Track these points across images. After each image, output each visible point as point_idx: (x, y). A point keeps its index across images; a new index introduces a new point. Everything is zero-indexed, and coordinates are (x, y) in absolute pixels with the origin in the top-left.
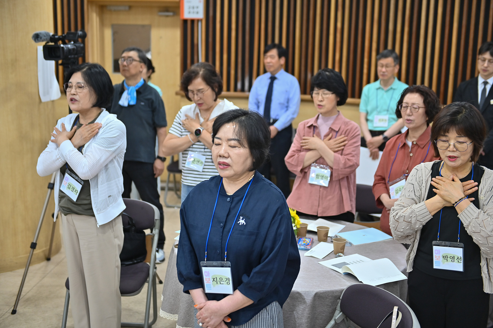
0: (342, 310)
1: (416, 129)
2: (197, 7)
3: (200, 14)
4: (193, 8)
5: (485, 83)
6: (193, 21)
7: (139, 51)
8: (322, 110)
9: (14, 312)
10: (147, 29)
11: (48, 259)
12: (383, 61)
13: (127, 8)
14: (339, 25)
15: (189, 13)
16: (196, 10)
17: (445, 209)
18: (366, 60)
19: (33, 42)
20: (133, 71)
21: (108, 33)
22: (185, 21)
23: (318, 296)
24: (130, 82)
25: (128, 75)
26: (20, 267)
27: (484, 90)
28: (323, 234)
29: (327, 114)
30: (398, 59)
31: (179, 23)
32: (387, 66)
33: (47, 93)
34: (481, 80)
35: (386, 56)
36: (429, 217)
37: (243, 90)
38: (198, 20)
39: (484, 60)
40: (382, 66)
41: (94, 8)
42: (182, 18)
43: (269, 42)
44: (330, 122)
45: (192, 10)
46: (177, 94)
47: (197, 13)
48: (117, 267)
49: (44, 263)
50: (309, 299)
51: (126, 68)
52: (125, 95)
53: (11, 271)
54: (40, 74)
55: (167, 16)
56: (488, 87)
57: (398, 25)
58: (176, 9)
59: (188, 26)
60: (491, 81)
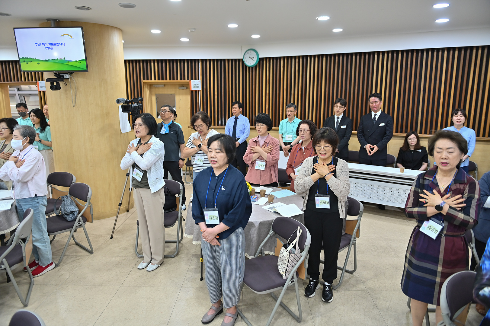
0: (273, 230)
1: (306, 141)
2: (198, 85)
3: (200, 88)
4: (196, 85)
5: (338, 118)
6: (196, 91)
7: (169, 106)
8: (261, 134)
9: (112, 238)
10: (173, 96)
11: (128, 211)
12: (289, 109)
13: (163, 86)
14: (267, 92)
16: (197, 86)
17: (320, 179)
18: (281, 108)
19: (117, 104)
20: (167, 117)
21: (154, 98)
22: (192, 91)
23: (261, 224)
24: (165, 122)
25: (164, 118)
26: (114, 215)
27: (338, 121)
28: (263, 193)
29: (263, 135)
31: (189, 93)
32: (291, 111)
33: (124, 128)
34: (336, 117)
35: (290, 107)
36: (313, 183)
37: (222, 125)
39: (337, 107)
40: (289, 111)
41: (147, 86)
42: (190, 90)
43: (234, 101)
44: (264, 139)
45: (195, 86)
46: (189, 127)
47: (198, 87)
48: (162, 213)
49: (126, 213)
50: (257, 225)
51: (163, 115)
52: (163, 128)
53: (109, 217)
54: (120, 120)
55: (183, 89)
56: (339, 120)
57: (296, 91)
58: (187, 86)
59: (193, 94)
60: (341, 117)
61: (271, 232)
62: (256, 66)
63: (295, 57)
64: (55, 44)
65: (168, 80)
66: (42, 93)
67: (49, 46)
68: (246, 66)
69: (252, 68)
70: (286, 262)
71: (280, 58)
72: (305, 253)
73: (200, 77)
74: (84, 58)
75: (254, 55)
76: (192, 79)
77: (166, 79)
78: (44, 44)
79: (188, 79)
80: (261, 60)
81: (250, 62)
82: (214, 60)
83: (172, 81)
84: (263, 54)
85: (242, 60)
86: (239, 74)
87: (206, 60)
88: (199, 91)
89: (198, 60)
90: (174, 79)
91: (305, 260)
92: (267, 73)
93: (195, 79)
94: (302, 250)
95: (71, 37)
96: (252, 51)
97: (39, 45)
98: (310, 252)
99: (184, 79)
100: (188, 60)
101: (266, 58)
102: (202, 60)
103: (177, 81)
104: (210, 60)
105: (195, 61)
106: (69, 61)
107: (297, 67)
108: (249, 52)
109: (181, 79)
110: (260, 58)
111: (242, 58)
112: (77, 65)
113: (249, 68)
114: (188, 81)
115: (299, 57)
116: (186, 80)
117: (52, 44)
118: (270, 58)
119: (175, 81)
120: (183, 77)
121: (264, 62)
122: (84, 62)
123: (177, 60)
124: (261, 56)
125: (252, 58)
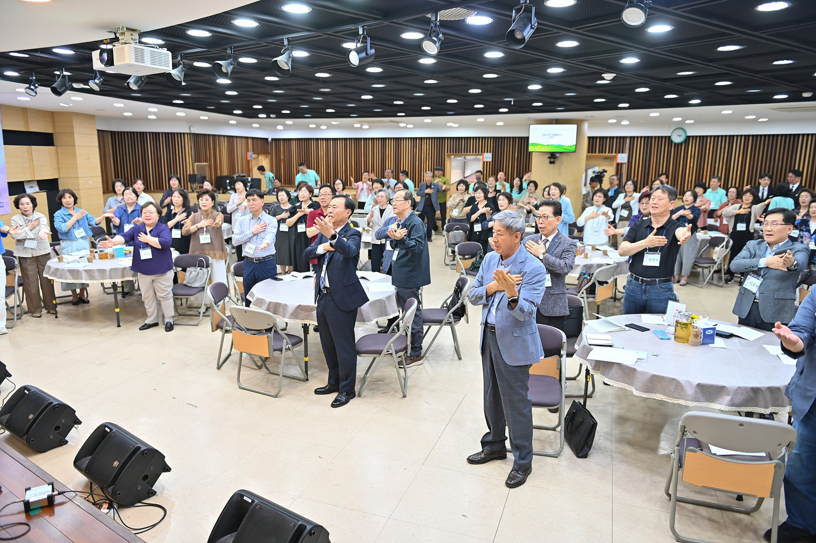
1: (733, 199)
2: (624, 158)
3: (626, 161)
6: (622, 164)
14: (692, 165)
15: (620, 160)
22: (618, 164)
23: (703, 240)
30: (720, 180)
31: (615, 165)
32: (714, 182)
34: (761, 188)
35: (714, 178)
38: (624, 163)
42: (616, 162)
43: (660, 173)
45: (622, 159)
47: (624, 160)
50: (700, 240)
57: (720, 166)
58: (615, 157)
59: (619, 166)
60: (766, 188)
61: (708, 245)
62: (681, 144)
63: (722, 136)
64: (556, 135)
65: (597, 154)
66: (485, 163)
67: (552, 136)
68: (672, 142)
69: (678, 144)
70: (718, 253)
71: (707, 136)
72: (728, 249)
73: (627, 150)
74: (575, 144)
75: (681, 132)
76: (619, 153)
77: (595, 153)
78: (548, 135)
79: (616, 153)
80: (689, 137)
81: (677, 139)
82: (641, 137)
83: (600, 154)
84: (690, 133)
85: (669, 137)
86: (664, 148)
87: (634, 137)
91: (728, 252)
92: (692, 149)
93: (622, 153)
94: (727, 248)
95: (568, 131)
96: (680, 130)
97: (545, 135)
98: (731, 249)
99: (612, 153)
100: (617, 137)
101: (693, 136)
102: (631, 137)
103: (605, 154)
104: (638, 137)
105: (624, 137)
106: (563, 146)
107: (723, 145)
108: (677, 130)
109: (609, 153)
110: (687, 136)
111: (669, 135)
112: (569, 148)
113: (675, 144)
114: (615, 154)
115: (726, 136)
117: (554, 135)
118: (697, 136)
119: (603, 154)
120: (611, 151)
121: (691, 139)
122: (575, 147)
123: (607, 137)
124: (689, 134)
125: (679, 136)
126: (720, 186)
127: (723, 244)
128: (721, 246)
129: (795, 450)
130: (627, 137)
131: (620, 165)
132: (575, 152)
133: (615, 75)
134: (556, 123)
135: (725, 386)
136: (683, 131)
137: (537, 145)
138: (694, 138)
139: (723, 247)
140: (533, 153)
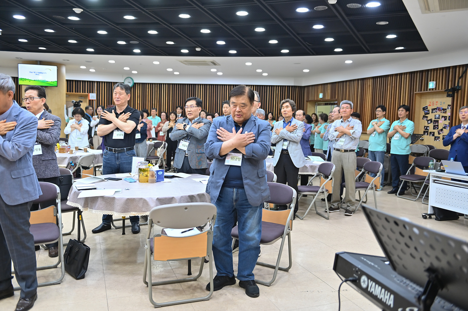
0: (154, 147)
3: (95, 99)
6: (92, 100)
15: (91, 98)
16: (93, 97)
17: (171, 128)
22: (90, 100)
30: (156, 110)
31: (88, 101)
32: (154, 112)
35: (153, 109)
36: (169, 129)
39: (178, 109)
40: (153, 112)
45: (92, 97)
50: (148, 145)
55: (82, 99)
57: (156, 103)
58: (87, 96)
61: (153, 148)
63: (155, 84)
64: (41, 73)
65: (74, 93)
67: (37, 73)
70: (160, 152)
71: (146, 84)
72: (165, 149)
73: (96, 91)
74: (57, 81)
75: (130, 80)
76: (90, 92)
77: (73, 92)
78: (34, 72)
79: (87, 92)
80: (135, 84)
82: (104, 82)
83: (76, 93)
87: (100, 82)
88: (94, 100)
89: (94, 81)
90: (78, 92)
91: (166, 151)
93: (92, 93)
94: (164, 148)
95: (50, 70)
98: (167, 149)
99: (85, 92)
100: (88, 81)
101: (138, 83)
102: (97, 82)
103: (80, 93)
104: (102, 82)
105: (93, 82)
106: (47, 81)
107: (156, 89)
108: (128, 79)
109: (83, 92)
110: (134, 83)
112: (52, 83)
114: (87, 94)
115: (157, 84)
116: (86, 93)
117: (39, 73)
118: (140, 83)
119: (79, 93)
120: (84, 91)
121: (137, 85)
122: (57, 82)
123: (80, 81)
124: (135, 82)
125: (129, 82)
126: (157, 115)
127: (162, 146)
128: (161, 147)
129: (217, 225)
130: (94, 82)
131: (91, 101)
132: (57, 86)
133: (82, 10)
134: (40, 64)
135: (173, 197)
136: (131, 79)
137: (25, 79)
138: (139, 84)
139: (162, 148)
140: (22, 86)
